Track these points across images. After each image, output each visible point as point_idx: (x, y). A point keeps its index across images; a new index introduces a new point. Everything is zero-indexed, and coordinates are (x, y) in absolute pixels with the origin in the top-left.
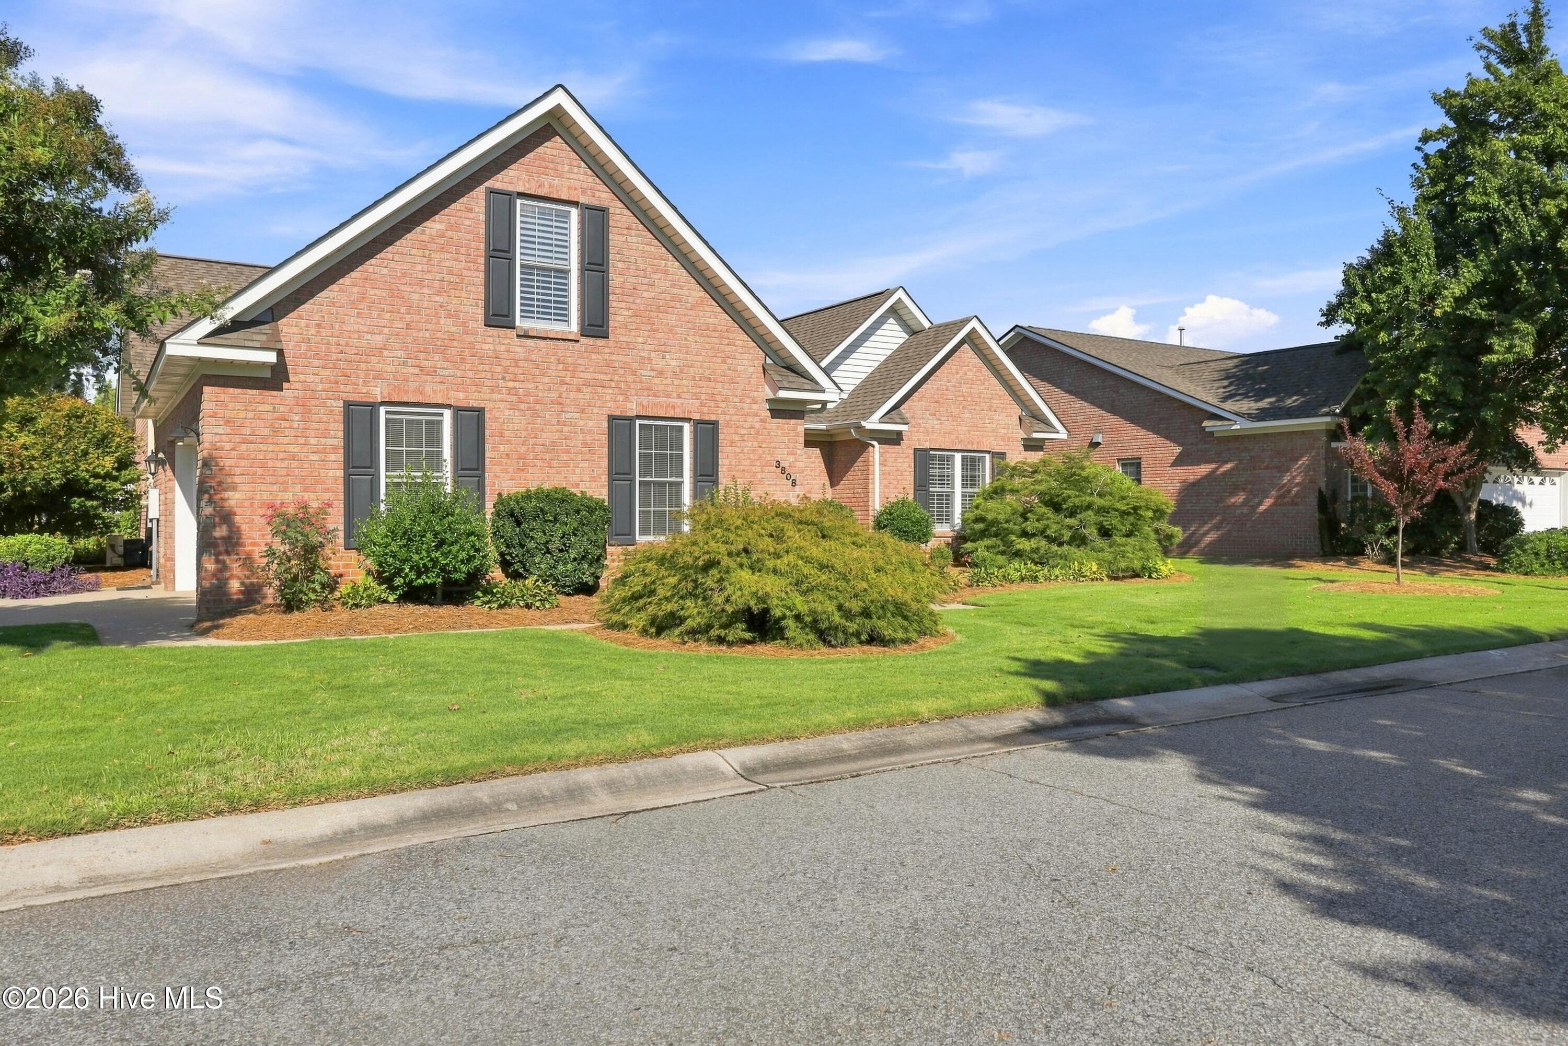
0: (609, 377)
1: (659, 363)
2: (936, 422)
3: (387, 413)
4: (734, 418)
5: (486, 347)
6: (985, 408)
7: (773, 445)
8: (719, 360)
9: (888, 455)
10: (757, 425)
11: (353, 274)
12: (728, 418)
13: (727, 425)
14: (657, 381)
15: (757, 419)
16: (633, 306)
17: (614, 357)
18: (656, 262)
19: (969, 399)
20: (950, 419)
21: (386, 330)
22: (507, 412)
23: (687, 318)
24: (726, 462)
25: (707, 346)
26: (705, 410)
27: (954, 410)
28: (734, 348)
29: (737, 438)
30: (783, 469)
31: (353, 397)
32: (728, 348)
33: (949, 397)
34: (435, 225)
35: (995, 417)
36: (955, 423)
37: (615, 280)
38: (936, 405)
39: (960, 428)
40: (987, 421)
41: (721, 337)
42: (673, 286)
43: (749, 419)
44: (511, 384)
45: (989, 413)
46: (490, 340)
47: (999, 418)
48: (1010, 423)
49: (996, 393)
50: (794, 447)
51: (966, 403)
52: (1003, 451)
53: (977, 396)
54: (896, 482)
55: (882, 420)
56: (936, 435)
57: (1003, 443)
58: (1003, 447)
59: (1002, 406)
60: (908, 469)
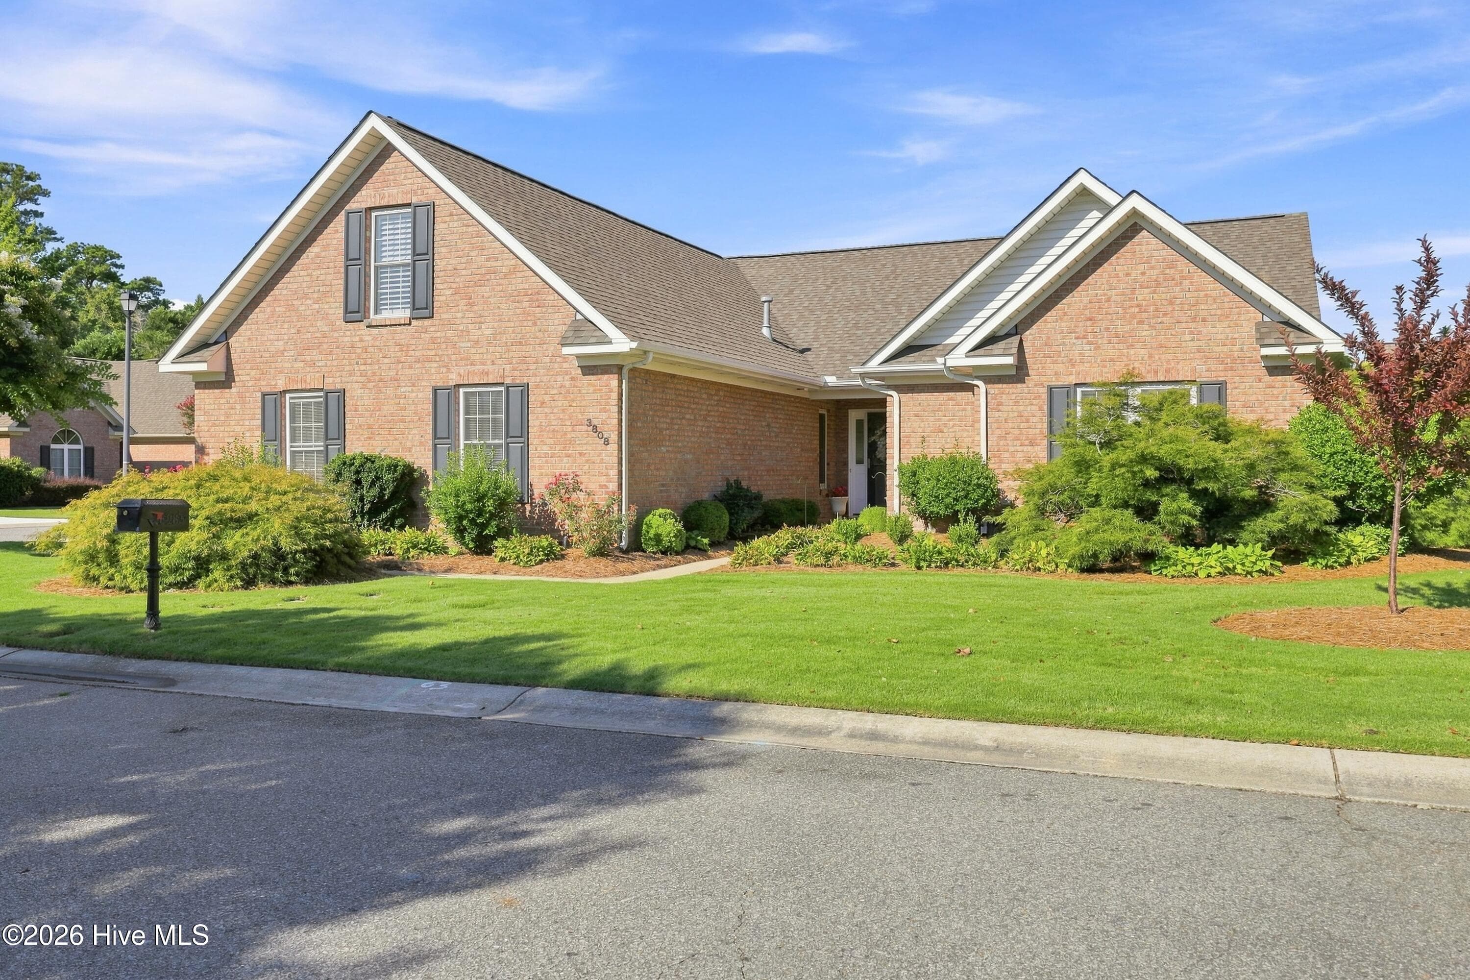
0: (433, 353)
1: (475, 333)
2: (1087, 347)
3: (291, 398)
4: (545, 379)
5: (346, 339)
6: (1184, 319)
7: (584, 403)
8: (530, 323)
9: (1004, 396)
10: (567, 384)
11: (268, 299)
12: (538, 379)
13: (537, 387)
14: (473, 351)
15: (567, 378)
16: (454, 285)
17: (438, 334)
18: (473, 241)
19: (1152, 308)
20: (1115, 340)
21: (286, 337)
22: (359, 391)
23: (500, 288)
24: (537, 423)
25: (518, 311)
26: (517, 373)
27: (1121, 327)
28: (544, 309)
29: (547, 398)
30: (595, 428)
31: (267, 389)
32: (538, 310)
33: (1111, 311)
34: (313, 250)
35: (1204, 331)
36: (1121, 346)
37: (439, 264)
38: (1089, 323)
39: (1132, 352)
40: (1187, 338)
41: (531, 300)
42: (488, 260)
43: (560, 378)
44: (363, 368)
45: (1193, 325)
46: (348, 333)
47: (1214, 330)
48: (1236, 335)
49: (1206, 296)
50: (608, 404)
51: (1145, 315)
52: (1221, 379)
53: (1165, 303)
54: (1017, 432)
55: (972, 353)
56: (1088, 365)
57: (1221, 367)
58: (1222, 374)
59: (1219, 312)
60: (1039, 414)
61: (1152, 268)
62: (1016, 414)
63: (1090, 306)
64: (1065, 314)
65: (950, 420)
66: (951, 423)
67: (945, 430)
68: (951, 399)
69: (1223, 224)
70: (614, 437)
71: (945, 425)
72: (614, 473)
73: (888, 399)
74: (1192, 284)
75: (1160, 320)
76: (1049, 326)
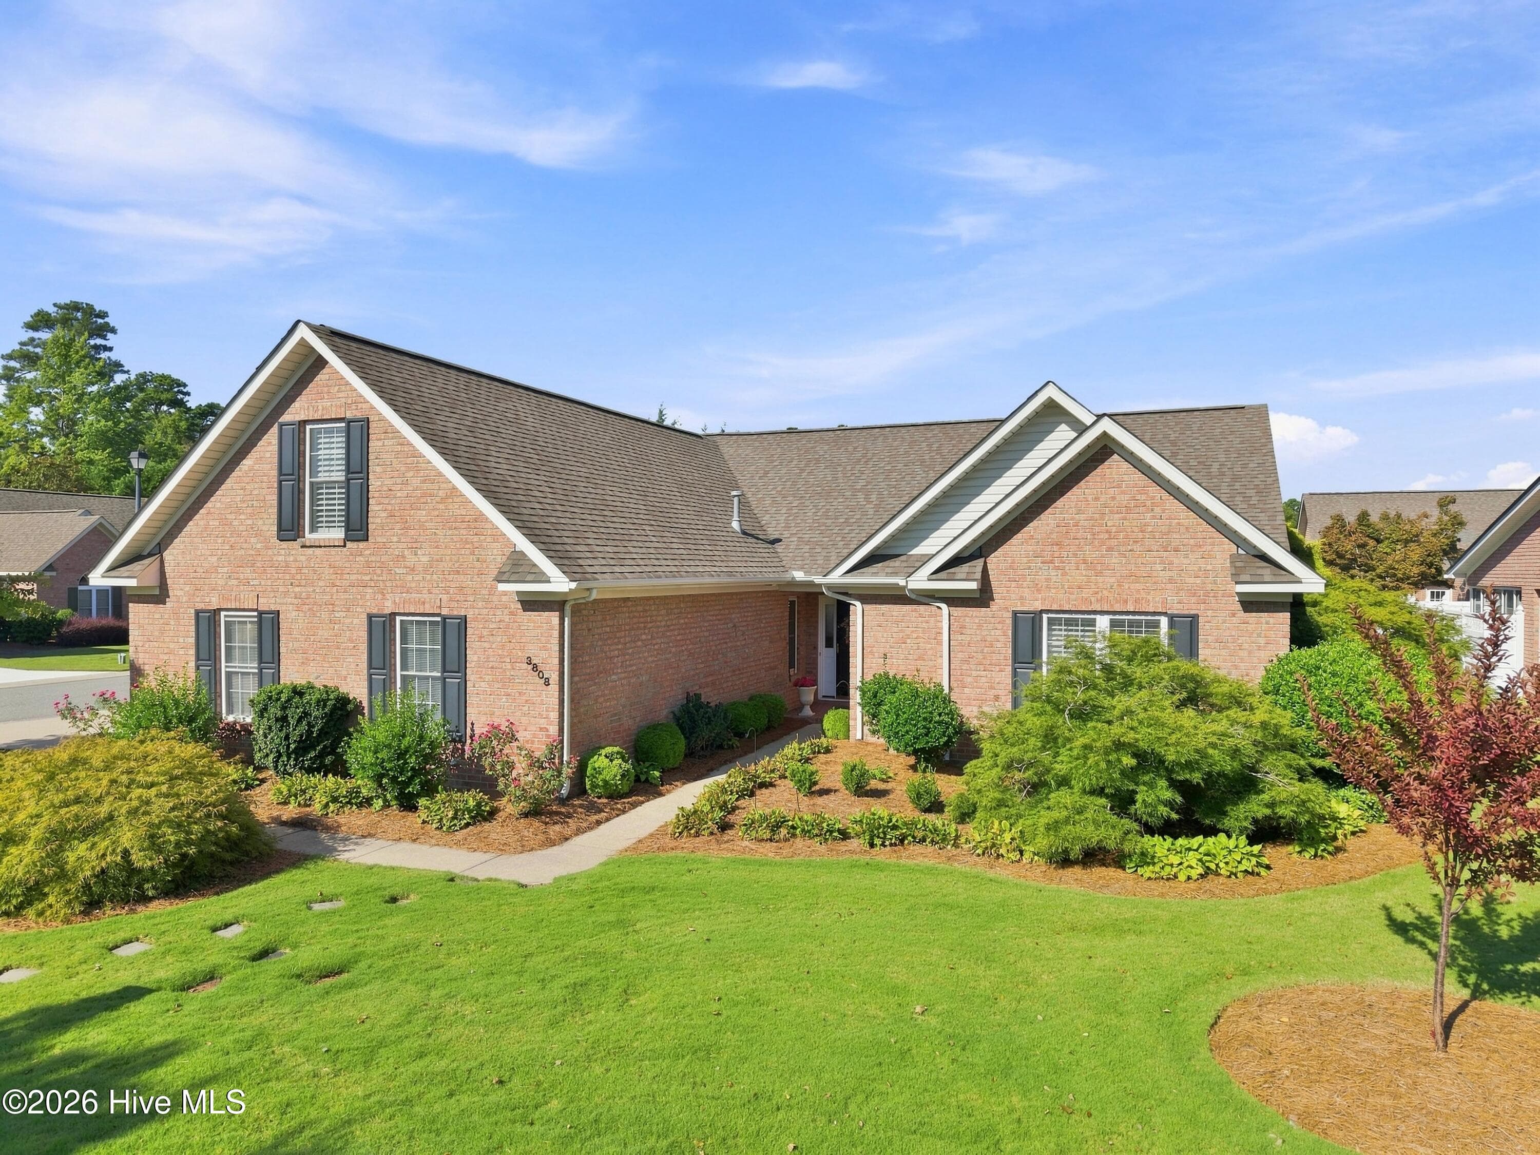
0: (368, 578)
1: (411, 559)
2: (1053, 573)
3: (226, 616)
4: (485, 611)
5: (280, 558)
6: (1155, 548)
7: (524, 640)
9: (967, 620)
10: (507, 618)
11: (202, 511)
12: (476, 612)
13: (475, 619)
14: (410, 578)
15: (506, 611)
16: (389, 507)
17: (373, 559)
18: (409, 460)
19: (1122, 535)
20: (1082, 567)
21: (219, 552)
22: (294, 613)
23: (436, 513)
24: (475, 658)
26: (454, 604)
27: (1089, 553)
28: (482, 538)
29: (485, 633)
30: (535, 668)
31: (201, 606)
32: (476, 538)
34: (247, 463)
35: (1176, 561)
36: (1089, 573)
37: (374, 483)
38: (1055, 548)
39: (1100, 579)
40: (1159, 567)
41: (469, 527)
42: (424, 482)
43: (499, 612)
44: (297, 589)
45: (1165, 554)
46: (283, 552)
47: (1186, 561)
48: (1209, 567)
49: (1179, 524)
50: (548, 642)
51: (1114, 542)
52: (1192, 612)
53: (1136, 530)
54: (980, 656)
55: (934, 577)
56: (1053, 591)
57: (1194, 600)
58: (1194, 606)
59: (1192, 542)
60: (1002, 639)
61: (1123, 493)
62: (979, 638)
63: (1057, 529)
64: (1032, 537)
65: (913, 632)
66: (915, 635)
67: (909, 641)
68: (915, 611)
69: (1185, 414)
70: (554, 677)
71: (908, 637)
72: (554, 715)
73: (852, 608)
74: (1164, 511)
75: (1129, 548)
76: (1014, 548)
